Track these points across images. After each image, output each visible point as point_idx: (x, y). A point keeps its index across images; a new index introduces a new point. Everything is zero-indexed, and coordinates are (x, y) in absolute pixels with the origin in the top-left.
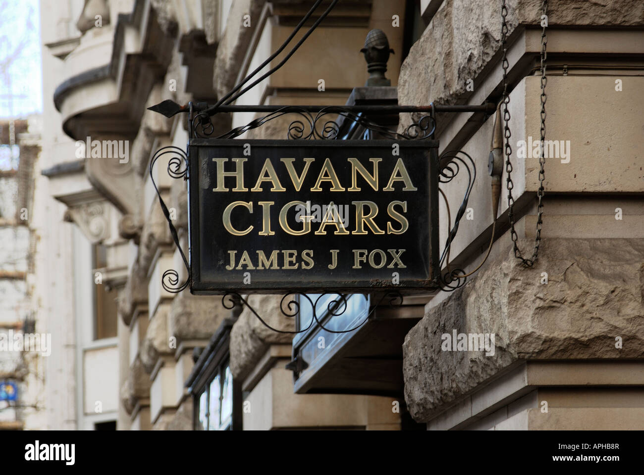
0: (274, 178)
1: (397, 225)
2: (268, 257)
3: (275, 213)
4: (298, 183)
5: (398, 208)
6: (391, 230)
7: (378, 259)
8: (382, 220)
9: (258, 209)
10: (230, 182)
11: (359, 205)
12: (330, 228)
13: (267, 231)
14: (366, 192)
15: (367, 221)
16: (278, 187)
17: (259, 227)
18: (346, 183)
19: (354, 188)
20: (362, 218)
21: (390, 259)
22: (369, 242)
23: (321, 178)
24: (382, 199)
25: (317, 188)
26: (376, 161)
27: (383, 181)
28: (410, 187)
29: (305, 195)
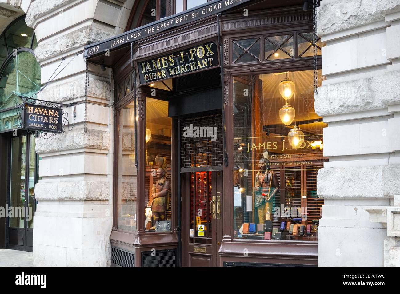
0: (37, 111)
1: (56, 122)
2: (36, 124)
3: (37, 117)
4: (41, 113)
5: (56, 119)
6: (55, 123)
7: (53, 127)
8: (54, 121)
9: (34, 116)
10: (30, 111)
11: (50, 118)
12: (45, 121)
13: (36, 120)
14: (51, 116)
15: (51, 120)
16: (38, 113)
17: (34, 119)
18: (48, 114)
19: (49, 115)
20: (50, 120)
21: (54, 127)
22: (51, 124)
23: (44, 113)
24: (54, 117)
25: (44, 114)
26: (53, 111)
27: (54, 115)
28: (58, 116)
29: (42, 115)
